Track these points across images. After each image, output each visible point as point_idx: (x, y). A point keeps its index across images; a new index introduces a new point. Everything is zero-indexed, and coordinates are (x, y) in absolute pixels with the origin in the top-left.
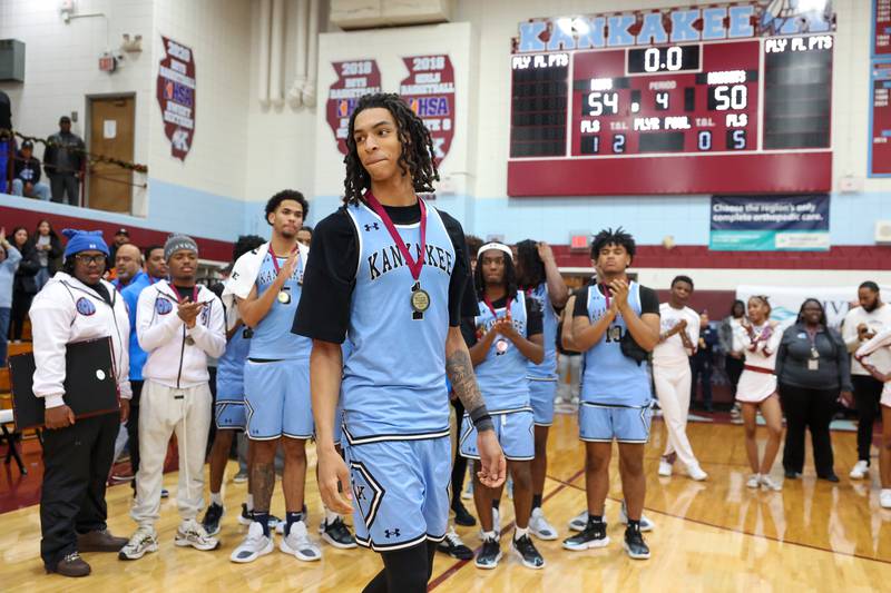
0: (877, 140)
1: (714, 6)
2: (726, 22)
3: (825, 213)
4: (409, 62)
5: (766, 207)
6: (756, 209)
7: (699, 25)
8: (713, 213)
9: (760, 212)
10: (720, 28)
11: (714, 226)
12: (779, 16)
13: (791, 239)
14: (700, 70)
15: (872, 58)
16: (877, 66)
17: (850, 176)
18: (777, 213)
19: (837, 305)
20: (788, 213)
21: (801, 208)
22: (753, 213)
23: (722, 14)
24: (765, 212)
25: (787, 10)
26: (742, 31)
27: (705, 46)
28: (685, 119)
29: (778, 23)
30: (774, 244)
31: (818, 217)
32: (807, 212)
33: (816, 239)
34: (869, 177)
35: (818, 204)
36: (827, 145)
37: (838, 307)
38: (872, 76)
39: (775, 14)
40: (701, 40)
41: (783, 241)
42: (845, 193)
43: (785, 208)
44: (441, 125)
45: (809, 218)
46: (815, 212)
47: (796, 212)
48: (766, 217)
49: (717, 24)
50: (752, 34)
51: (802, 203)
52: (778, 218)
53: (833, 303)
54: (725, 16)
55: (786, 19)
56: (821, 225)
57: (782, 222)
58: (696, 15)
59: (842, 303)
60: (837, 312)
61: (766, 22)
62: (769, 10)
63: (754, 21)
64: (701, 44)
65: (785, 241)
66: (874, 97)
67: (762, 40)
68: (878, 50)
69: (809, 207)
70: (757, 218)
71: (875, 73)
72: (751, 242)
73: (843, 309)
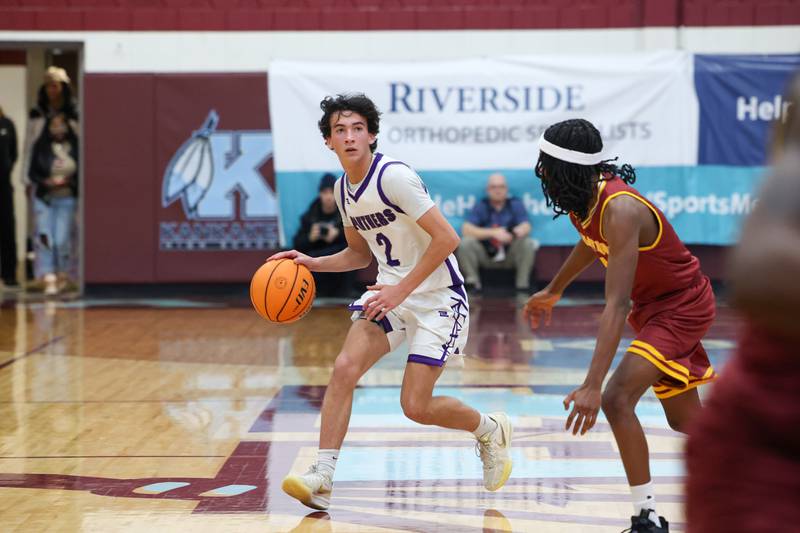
19: (442, 94)
37: (442, 99)
53: (434, 92)
59: (450, 90)
60: (441, 106)
73: (452, 102)
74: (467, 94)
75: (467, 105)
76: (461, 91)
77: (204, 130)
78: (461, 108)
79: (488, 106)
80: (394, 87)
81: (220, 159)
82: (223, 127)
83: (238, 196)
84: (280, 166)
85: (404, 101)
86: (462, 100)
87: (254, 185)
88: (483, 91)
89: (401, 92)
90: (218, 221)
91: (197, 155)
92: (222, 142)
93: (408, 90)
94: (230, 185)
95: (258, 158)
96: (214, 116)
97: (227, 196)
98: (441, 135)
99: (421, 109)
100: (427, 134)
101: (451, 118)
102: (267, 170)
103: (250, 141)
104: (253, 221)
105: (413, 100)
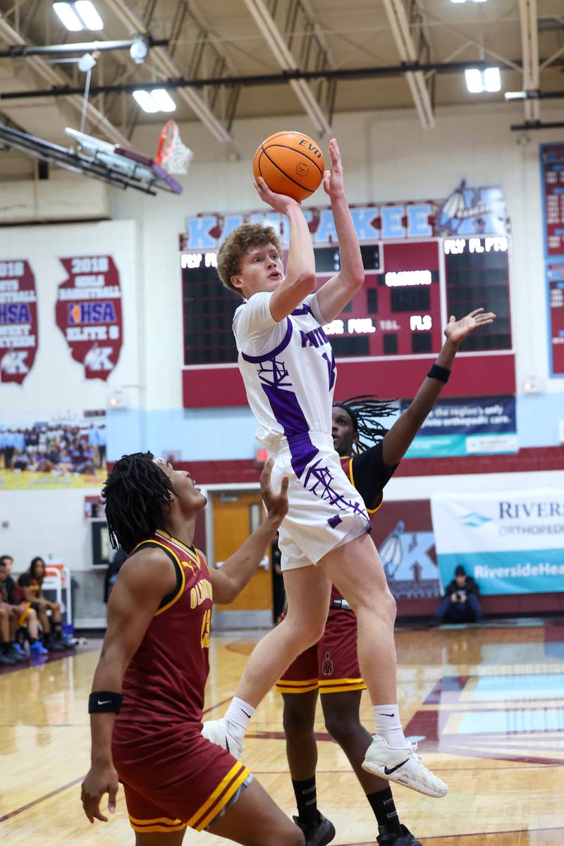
0: (556, 341)
1: (390, 204)
2: (405, 221)
3: (512, 414)
4: (67, 263)
5: (455, 411)
6: (446, 413)
7: (377, 223)
9: (450, 417)
10: (399, 227)
12: (455, 217)
13: (482, 443)
14: (381, 271)
15: (545, 258)
16: (550, 267)
17: (533, 378)
18: (466, 416)
19: (529, 508)
20: (477, 416)
21: (489, 411)
22: (442, 418)
23: (398, 212)
24: (454, 416)
25: (464, 210)
26: (420, 232)
27: (386, 246)
28: (369, 321)
29: (455, 224)
30: (465, 449)
31: (505, 419)
32: (495, 415)
33: (504, 442)
34: (551, 377)
35: (504, 406)
36: (509, 346)
37: (529, 510)
38: (547, 277)
39: (451, 214)
40: (380, 239)
41: (474, 445)
42: (529, 395)
43: (473, 411)
44: (108, 333)
45: (497, 420)
46: (503, 414)
47: (485, 415)
48: (456, 422)
49: (395, 222)
50: (430, 233)
51: (491, 405)
52: (468, 422)
53: (524, 507)
54: (402, 215)
55: (462, 219)
56: (509, 428)
57: (471, 426)
58: (374, 214)
59: (533, 505)
60: (528, 514)
61: (444, 221)
62: (445, 209)
63: (432, 221)
64: (381, 244)
65: (476, 445)
66: (550, 298)
67: (440, 240)
68: (551, 252)
69: (497, 409)
70: (447, 422)
71: (550, 274)
72: (443, 447)
73: (535, 511)
74: (542, 507)
75: (543, 513)
76: (539, 506)
77: (396, 532)
78: (540, 515)
79: (555, 513)
80: (501, 505)
81: (406, 548)
82: (407, 530)
83: (416, 569)
84: (440, 550)
85: (508, 512)
86: (540, 510)
87: (425, 561)
88: (552, 505)
89: (505, 507)
90: (405, 582)
91: (392, 547)
92: (406, 538)
93: (509, 506)
94: (411, 563)
95: (427, 547)
96: (401, 524)
98: (529, 530)
99: (517, 516)
100: (521, 530)
101: (534, 520)
102: (432, 553)
103: (422, 538)
104: (426, 581)
105: (512, 511)
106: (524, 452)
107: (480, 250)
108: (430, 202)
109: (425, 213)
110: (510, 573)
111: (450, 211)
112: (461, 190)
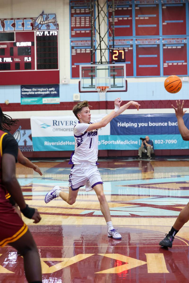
0: (73, 66)
1: (18, 19)
2: (23, 24)
3: (58, 91)
6: (36, 90)
7: (14, 25)
8: (22, 92)
9: (37, 91)
10: (21, 27)
11: (22, 96)
12: (40, 23)
13: (48, 100)
14: (15, 41)
15: (70, 38)
16: (72, 42)
17: (65, 79)
18: (43, 91)
19: (63, 122)
20: (46, 91)
21: (50, 89)
22: (35, 91)
23: (21, 22)
24: (39, 91)
25: (43, 22)
26: (28, 28)
27: (16, 33)
28: (10, 58)
29: (40, 26)
30: (42, 102)
31: (56, 92)
32: (52, 91)
33: (55, 100)
34: (71, 79)
35: (55, 88)
36: (57, 68)
37: (63, 123)
38: (71, 45)
39: (39, 23)
40: (15, 31)
41: (45, 101)
42: (64, 84)
43: (45, 89)
45: (53, 93)
46: (55, 91)
47: (49, 91)
48: (39, 93)
49: (20, 25)
50: (31, 29)
51: (51, 88)
52: (43, 93)
53: (61, 122)
54: (22, 23)
55: (42, 24)
56: (57, 95)
58: (13, 22)
59: (64, 121)
60: (62, 125)
61: (36, 25)
62: (37, 21)
63: (32, 25)
64: (15, 32)
65: (46, 101)
66: (72, 51)
67: (35, 31)
68: (72, 36)
69: (53, 89)
70: (36, 93)
71: (72, 44)
72: (34, 101)
74: (67, 122)
75: (67, 124)
76: (66, 122)
77: (19, 130)
78: (66, 125)
79: (71, 124)
80: (54, 121)
81: (22, 135)
82: (22, 129)
83: (25, 142)
84: (32, 136)
85: (56, 123)
86: (66, 123)
87: (28, 139)
88: (70, 121)
89: (55, 122)
90: (22, 146)
91: (17, 134)
92: (22, 132)
93: (56, 122)
94: (24, 140)
95: (29, 135)
96: (20, 127)
97: (23, 142)
98: (63, 130)
99: (59, 125)
100: (60, 129)
101: (64, 126)
102: (30, 137)
103: (27, 131)
104: (28, 146)
105: (57, 123)
106: (62, 103)
107: (48, 35)
108: (32, 18)
109: (30, 22)
110: (56, 144)
111: (38, 21)
112: (42, 14)
